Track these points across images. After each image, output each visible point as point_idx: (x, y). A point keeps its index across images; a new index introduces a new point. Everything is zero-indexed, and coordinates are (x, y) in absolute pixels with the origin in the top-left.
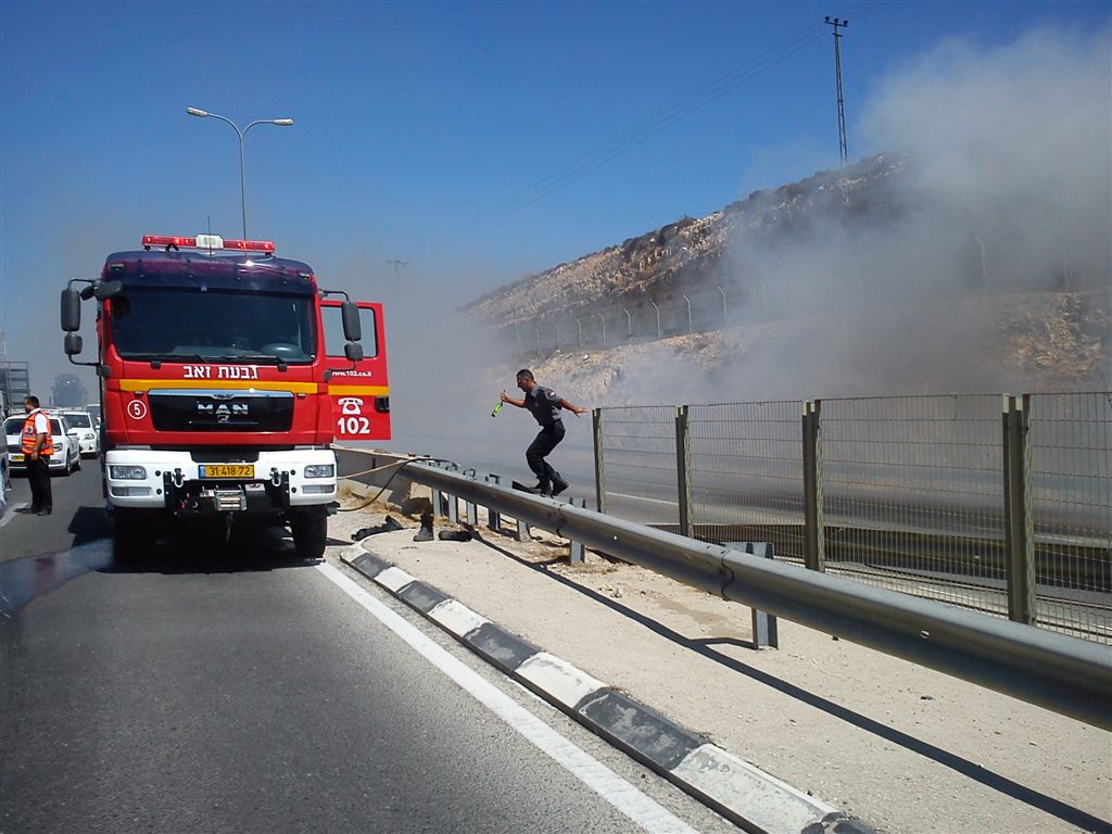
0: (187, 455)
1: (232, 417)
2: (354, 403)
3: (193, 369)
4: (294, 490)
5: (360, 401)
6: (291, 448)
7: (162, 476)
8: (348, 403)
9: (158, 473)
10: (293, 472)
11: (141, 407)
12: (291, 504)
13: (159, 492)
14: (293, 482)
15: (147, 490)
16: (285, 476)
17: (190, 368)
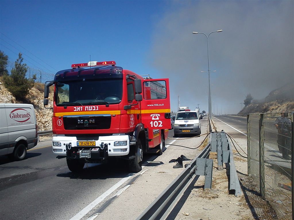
0: (75, 138)
1: (89, 124)
2: (157, 116)
3: (77, 108)
4: (110, 151)
5: (159, 115)
8: (154, 116)
9: (64, 144)
10: (110, 144)
11: (61, 122)
12: (109, 156)
13: (65, 151)
14: (109, 147)
16: (106, 146)
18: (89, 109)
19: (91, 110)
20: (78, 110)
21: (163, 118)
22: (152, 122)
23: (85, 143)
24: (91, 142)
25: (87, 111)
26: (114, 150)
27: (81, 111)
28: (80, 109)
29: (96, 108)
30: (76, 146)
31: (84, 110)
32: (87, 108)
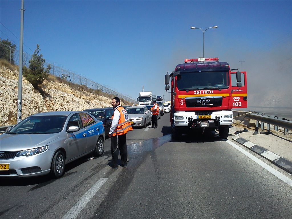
0: (194, 113)
1: (206, 103)
2: (237, 98)
3: (197, 92)
4: (221, 121)
5: (239, 98)
6: (221, 110)
7: (187, 118)
8: (236, 98)
9: (186, 118)
10: (221, 117)
11: (183, 102)
12: (220, 125)
13: (186, 122)
14: (221, 119)
15: (184, 122)
16: (219, 118)
17: (196, 92)
18: (206, 93)
19: (208, 93)
20: (197, 93)
21: (242, 100)
22: (234, 103)
23: (202, 117)
24: (208, 116)
25: (204, 94)
26: (225, 121)
27: (200, 94)
28: (199, 93)
29: (212, 92)
30: (196, 119)
31: (202, 93)
32: (204, 92)
